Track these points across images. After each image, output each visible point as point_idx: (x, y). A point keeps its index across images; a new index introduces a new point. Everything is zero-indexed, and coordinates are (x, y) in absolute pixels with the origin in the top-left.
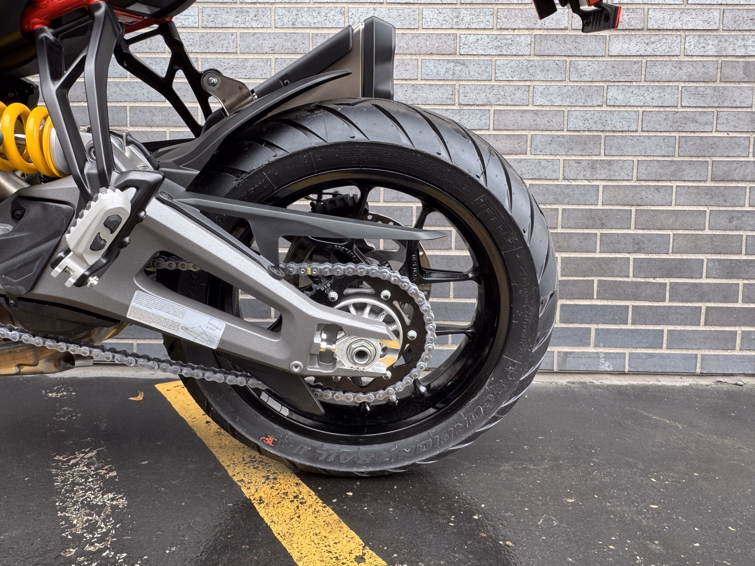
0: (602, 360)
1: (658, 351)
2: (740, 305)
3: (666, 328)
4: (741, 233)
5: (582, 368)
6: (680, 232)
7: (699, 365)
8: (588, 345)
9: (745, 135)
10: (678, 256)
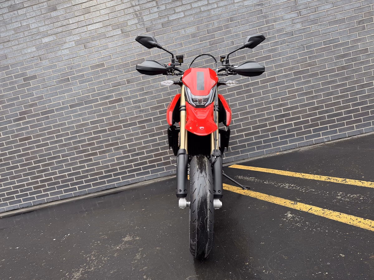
0: (325, 139)
1: (337, 134)
2: (353, 119)
3: (337, 129)
4: (350, 103)
5: (320, 142)
6: (336, 107)
7: (347, 135)
8: (320, 136)
9: (345, 82)
10: (337, 112)
